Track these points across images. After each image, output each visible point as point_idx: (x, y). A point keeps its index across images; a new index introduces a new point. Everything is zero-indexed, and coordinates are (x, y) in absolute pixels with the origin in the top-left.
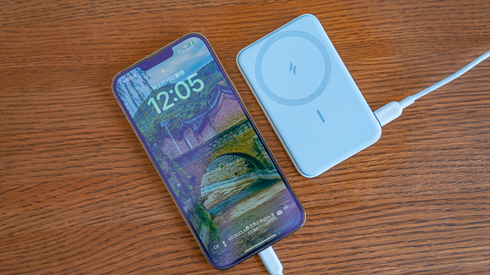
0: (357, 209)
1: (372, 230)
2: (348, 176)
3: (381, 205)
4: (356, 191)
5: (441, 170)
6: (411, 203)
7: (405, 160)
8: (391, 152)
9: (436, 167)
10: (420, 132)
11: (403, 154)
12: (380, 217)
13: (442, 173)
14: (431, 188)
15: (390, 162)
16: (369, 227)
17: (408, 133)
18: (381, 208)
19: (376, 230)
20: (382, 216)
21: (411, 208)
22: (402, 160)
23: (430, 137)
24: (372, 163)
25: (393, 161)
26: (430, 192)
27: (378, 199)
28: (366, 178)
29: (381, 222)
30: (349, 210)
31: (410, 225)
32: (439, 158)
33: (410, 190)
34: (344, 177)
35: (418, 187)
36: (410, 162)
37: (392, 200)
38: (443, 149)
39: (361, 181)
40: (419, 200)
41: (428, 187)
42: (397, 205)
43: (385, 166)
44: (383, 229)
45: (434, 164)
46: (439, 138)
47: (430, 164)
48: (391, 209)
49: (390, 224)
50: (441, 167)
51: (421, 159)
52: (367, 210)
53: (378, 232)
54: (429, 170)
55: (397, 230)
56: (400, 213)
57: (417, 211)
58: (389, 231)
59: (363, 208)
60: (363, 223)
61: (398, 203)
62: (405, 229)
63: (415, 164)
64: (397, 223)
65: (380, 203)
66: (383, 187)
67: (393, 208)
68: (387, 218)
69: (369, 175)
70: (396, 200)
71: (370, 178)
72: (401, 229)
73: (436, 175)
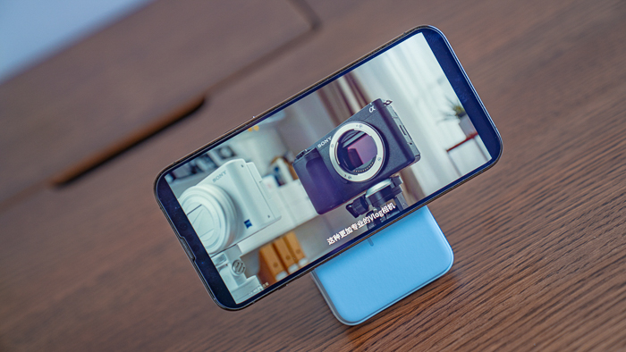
0: (526, 315)
1: (561, 327)
2: (495, 289)
3: (558, 295)
4: (514, 298)
5: (615, 223)
6: (599, 273)
7: (561, 238)
8: (538, 240)
9: (607, 223)
10: (563, 204)
11: (554, 234)
12: (563, 307)
13: (618, 225)
14: (615, 246)
15: (542, 249)
16: (556, 324)
17: (549, 213)
18: (559, 298)
19: (566, 323)
20: (566, 305)
21: (601, 278)
22: (557, 240)
23: (579, 202)
24: (519, 262)
25: (546, 247)
26: (616, 250)
27: (550, 290)
28: (520, 280)
29: (568, 312)
30: (516, 322)
31: (612, 295)
32: (604, 214)
33: (587, 261)
34: (491, 292)
35: (596, 253)
36: (569, 236)
37: (569, 283)
38: (604, 205)
39: (515, 285)
40: (606, 264)
41: (609, 247)
42: (579, 284)
43: (537, 257)
44: (575, 318)
45: (601, 223)
46: (591, 198)
47: (596, 225)
48: (573, 292)
49: (582, 308)
50: (613, 220)
51: (581, 227)
52: (541, 310)
53: (572, 324)
54: (599, 231)
55: (596, 309)
56: (589, 290)
57: (612, 276)
58: (586, 316)
59: (534, 310)
60: (544, 325)
61: (579, 282)
62: (607, 302)
63: (577, 235)
64: (591, 302)
65: (555, 294)
66: (548, 276)
67: (577, 289)
68: (575, 303)
69: (522, 274)
70: (575, 280)
71: (525, 277)
72: (601, 305)
73: (613, 231)
